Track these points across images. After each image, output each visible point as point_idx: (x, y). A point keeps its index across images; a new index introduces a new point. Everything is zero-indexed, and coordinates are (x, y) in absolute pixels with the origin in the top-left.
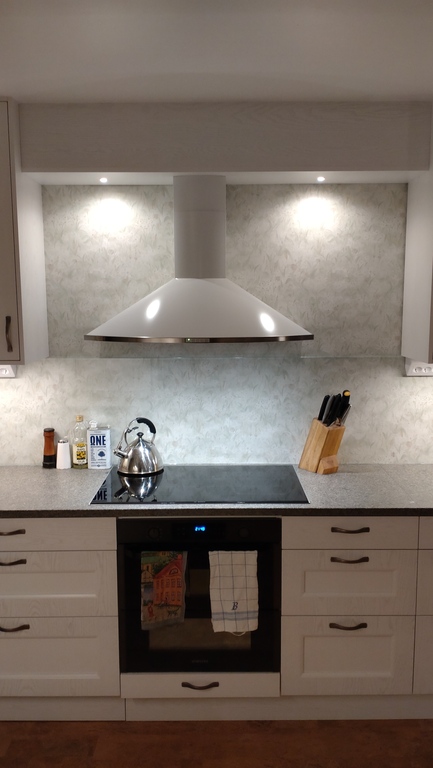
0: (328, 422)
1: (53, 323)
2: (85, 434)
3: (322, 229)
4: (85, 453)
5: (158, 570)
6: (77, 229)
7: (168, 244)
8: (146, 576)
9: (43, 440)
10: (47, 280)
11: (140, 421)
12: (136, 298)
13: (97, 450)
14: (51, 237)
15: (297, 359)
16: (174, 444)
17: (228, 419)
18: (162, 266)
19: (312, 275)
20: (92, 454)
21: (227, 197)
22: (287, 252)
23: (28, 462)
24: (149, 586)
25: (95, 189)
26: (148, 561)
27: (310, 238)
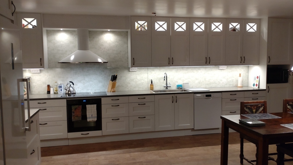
0: (112, 81)
1: (49, 61)
2: (57, 86)
3: (110, 40)
4: (57, 90)
5: (75, 109)
6: (55, 40)
7: (76, 43)
8: (73, 110)
9: (47, 88)
10: (48, 51)
11: (70, 82)
12: (69, 55)
13: (60, 89)
14: (48, 41)
15: (106, 68)
16: (78, 88)
17: (91, 82)
18: (75, 48)
19: (109, 50)
20: (59, 90)
21: (89, 33)
22: (103, 45)
23: (43, 93)
24: (74, 112)
25: (60, 31)
26: (73, 108)
27: (108, 42)
